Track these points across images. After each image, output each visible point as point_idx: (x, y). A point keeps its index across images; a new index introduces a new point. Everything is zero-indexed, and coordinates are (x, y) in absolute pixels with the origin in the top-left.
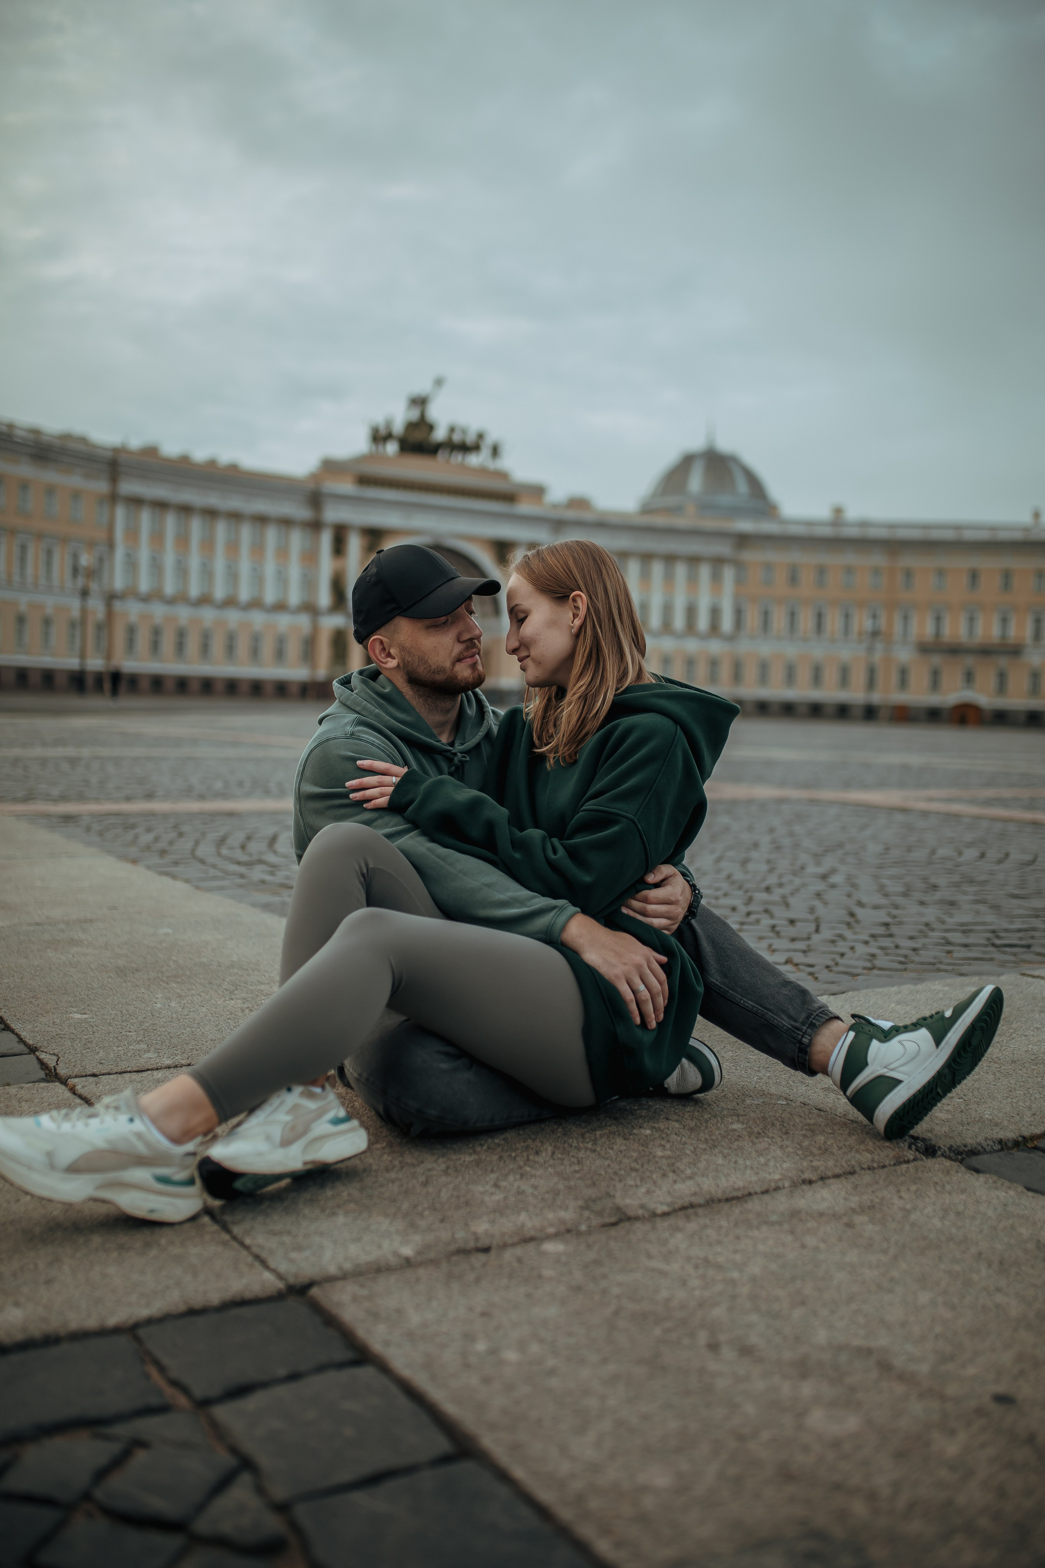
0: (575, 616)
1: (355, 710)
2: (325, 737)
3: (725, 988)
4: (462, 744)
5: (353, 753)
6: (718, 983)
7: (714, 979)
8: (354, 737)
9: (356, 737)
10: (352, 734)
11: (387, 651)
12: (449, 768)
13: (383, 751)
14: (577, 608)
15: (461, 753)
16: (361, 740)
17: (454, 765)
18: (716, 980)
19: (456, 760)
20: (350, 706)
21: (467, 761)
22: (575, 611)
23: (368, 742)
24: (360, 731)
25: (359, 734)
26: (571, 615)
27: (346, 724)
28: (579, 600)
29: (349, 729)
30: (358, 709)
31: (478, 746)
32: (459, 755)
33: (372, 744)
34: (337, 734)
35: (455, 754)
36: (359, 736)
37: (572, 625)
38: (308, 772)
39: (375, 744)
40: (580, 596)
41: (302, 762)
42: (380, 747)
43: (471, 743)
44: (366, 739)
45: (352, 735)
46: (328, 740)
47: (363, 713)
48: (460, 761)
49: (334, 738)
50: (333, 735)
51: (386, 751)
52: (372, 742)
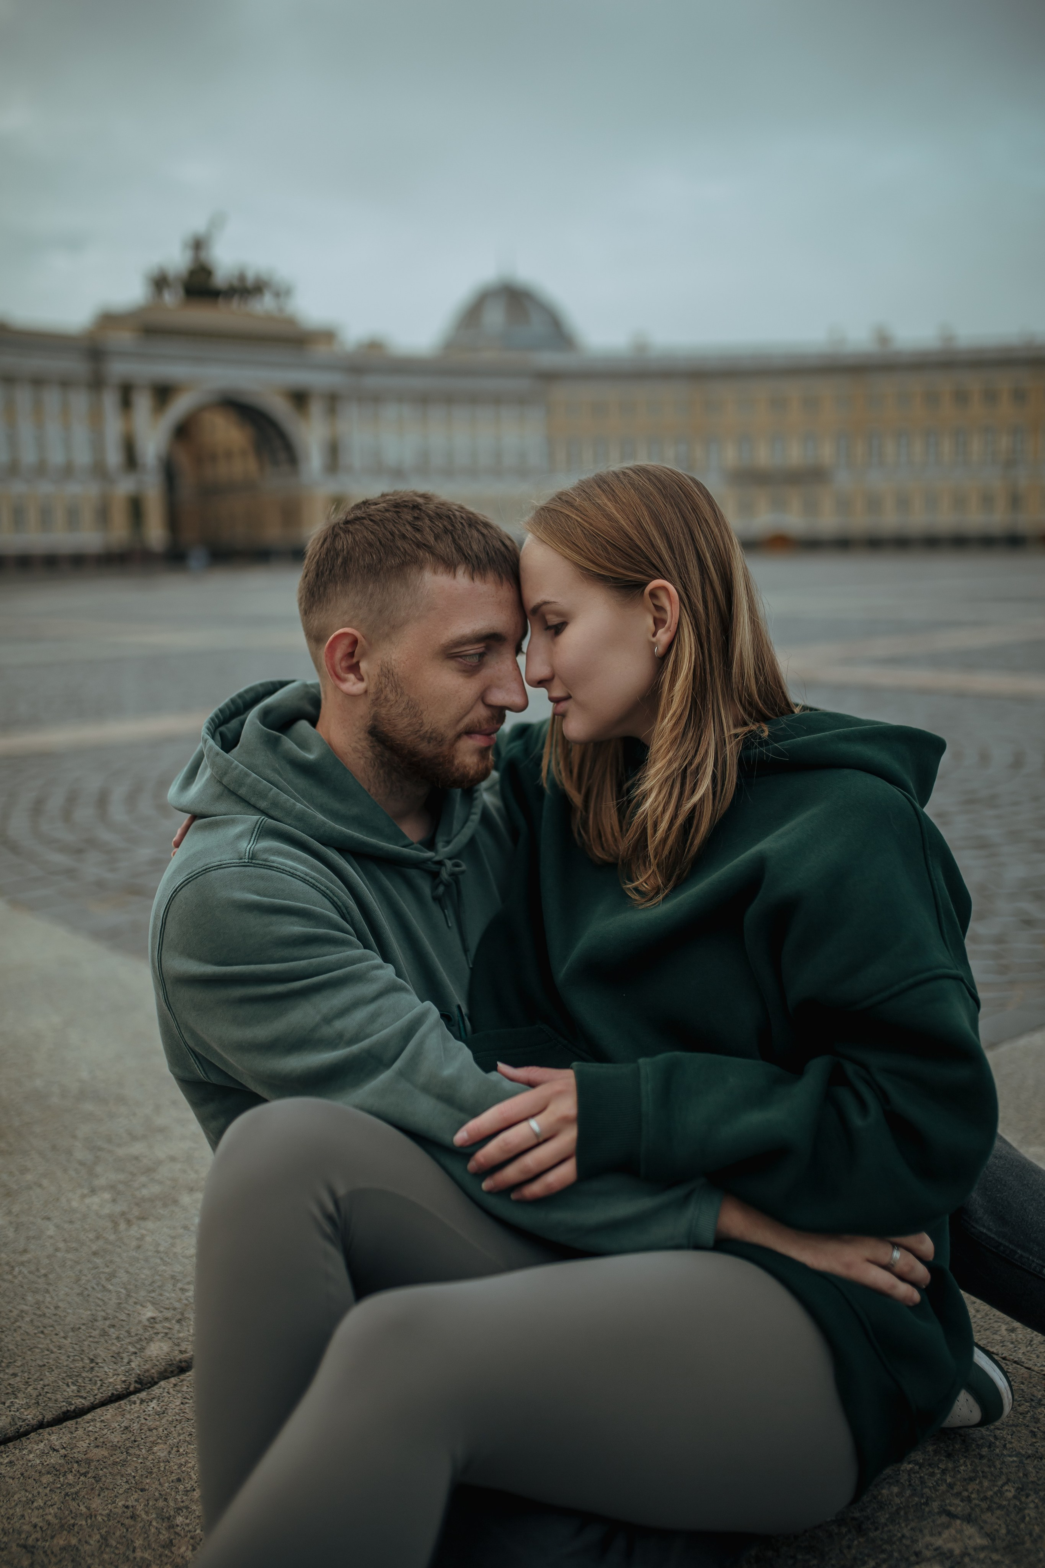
0: (659, 622)
1: (258, 805)
2: (199, 865)
3: (1007, 1244)
4: (448, 843)
5: (259, 894)
6: (993, 1236)
7: (984, 1226)
8: (257, 862)
9: (261, 862)
10: (253, 856)
11: (355, 660)
12: (434, 888)
13: (313, 886)
14: (660, 608)
15: (450, 859)
16: (270, 868)
17: (441, 882)
18: (989, 1229)
19: (445, 875)
20: (247, 799)
21: (463, 872)
22: (657, 615)
23: (283, 871)
24: (266, 850)
25: (265, 856)
26: (651, 621)
27: (240, 837)
28: (662, 596)
29: (245, 846)
30: (263, 804)
31: (472, 841)
32: (449, 863)
33: (293, 875)
34: (223, 857)
35: (440, 863)
36: (266, 860)
37: (654, 640)
38: (172, 930)
39: (298, 873)
40: (664, 588)
41: (157, 911)
42: (308, 878)
43: (461, 839)
44: (279, 866)
45: (252, 859)
46: (206, 870)
47: (273, 813)
48: (452, 874)
49: (219, 867)
50: (215, 860)
51: (319, 885)
52: (292, 871)
